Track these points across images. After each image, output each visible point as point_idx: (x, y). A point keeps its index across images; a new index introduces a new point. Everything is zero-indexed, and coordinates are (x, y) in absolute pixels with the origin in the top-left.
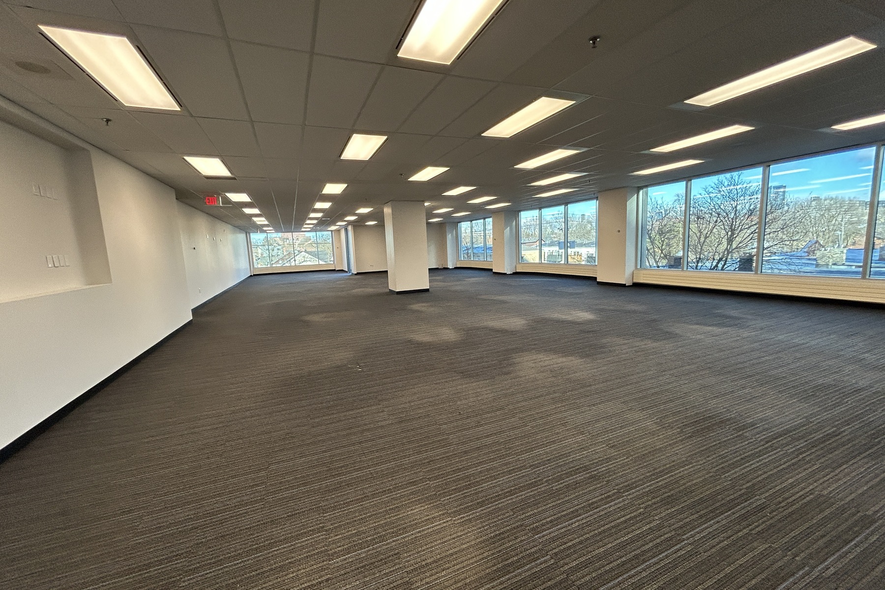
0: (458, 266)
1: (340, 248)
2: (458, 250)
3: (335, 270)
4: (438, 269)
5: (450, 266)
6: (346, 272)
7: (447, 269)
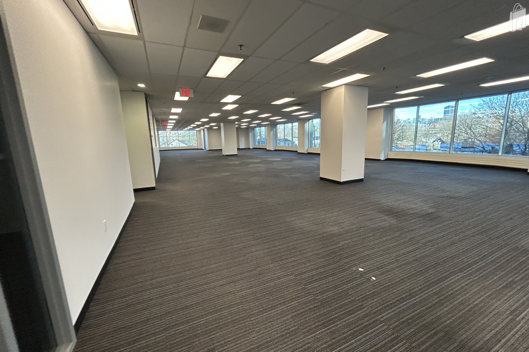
0: (254, 147)
1: (200, 138)
2: (254, 140)
3: (198, 149)
4: (246, 148)
5: (251, 148)
6: (203, 149)
7: (250, 148)
